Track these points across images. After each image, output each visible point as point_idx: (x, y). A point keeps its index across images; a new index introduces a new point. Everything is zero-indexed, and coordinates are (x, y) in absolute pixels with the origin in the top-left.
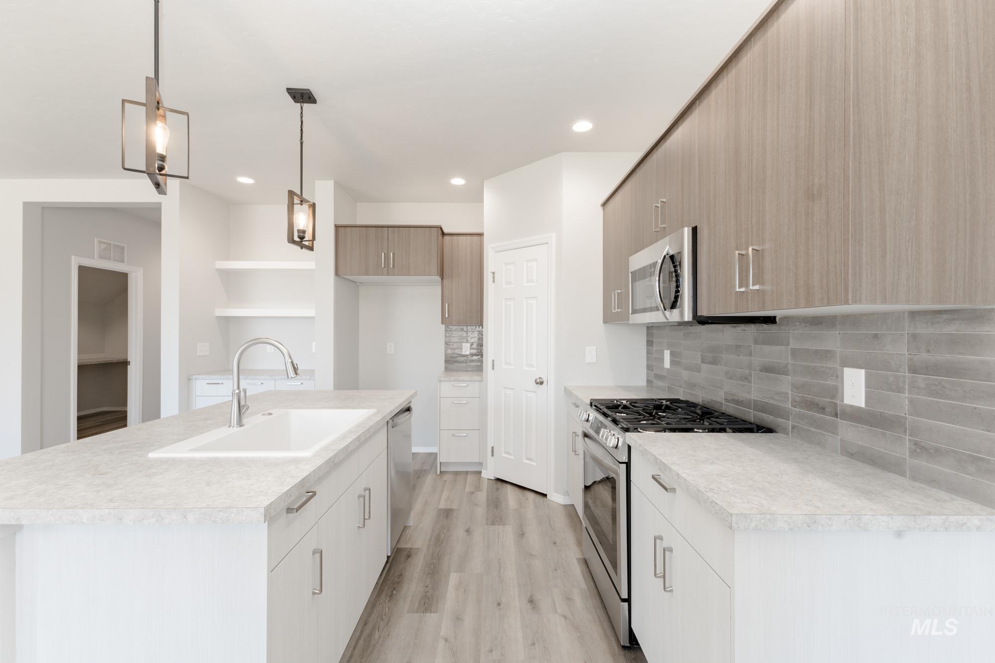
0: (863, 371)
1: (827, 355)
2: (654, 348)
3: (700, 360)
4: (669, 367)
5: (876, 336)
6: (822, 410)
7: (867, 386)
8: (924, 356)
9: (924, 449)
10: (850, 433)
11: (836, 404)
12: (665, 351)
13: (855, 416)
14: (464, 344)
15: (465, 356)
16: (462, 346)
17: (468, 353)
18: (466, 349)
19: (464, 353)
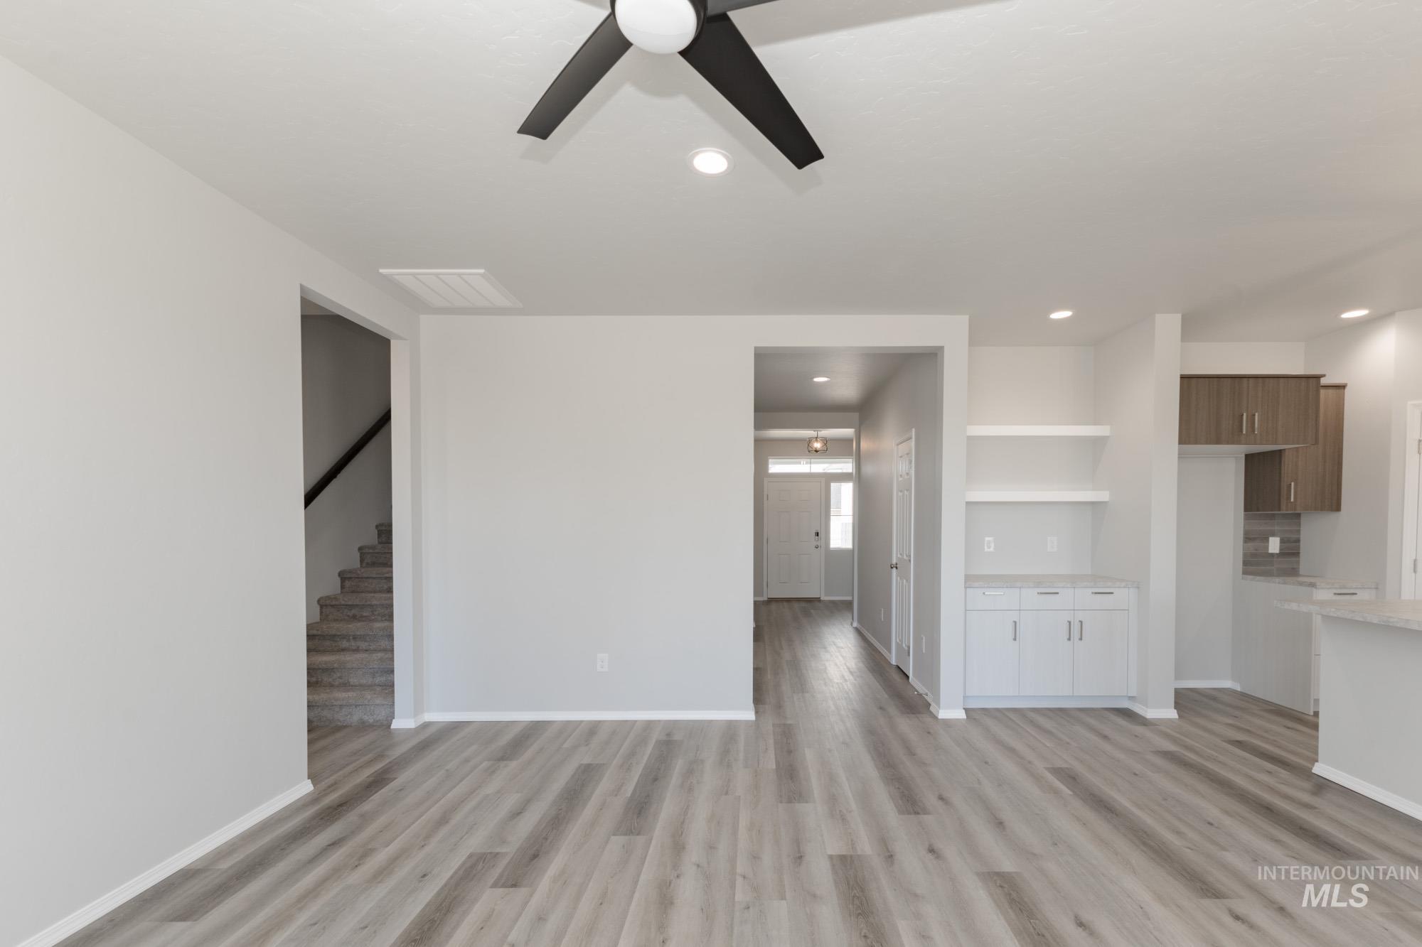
14: (1271, 539)
15: (1272, 555)
16: (1268, 541)
17: (1277, 551)
18: (1274, 545)
19: (1270, 551)
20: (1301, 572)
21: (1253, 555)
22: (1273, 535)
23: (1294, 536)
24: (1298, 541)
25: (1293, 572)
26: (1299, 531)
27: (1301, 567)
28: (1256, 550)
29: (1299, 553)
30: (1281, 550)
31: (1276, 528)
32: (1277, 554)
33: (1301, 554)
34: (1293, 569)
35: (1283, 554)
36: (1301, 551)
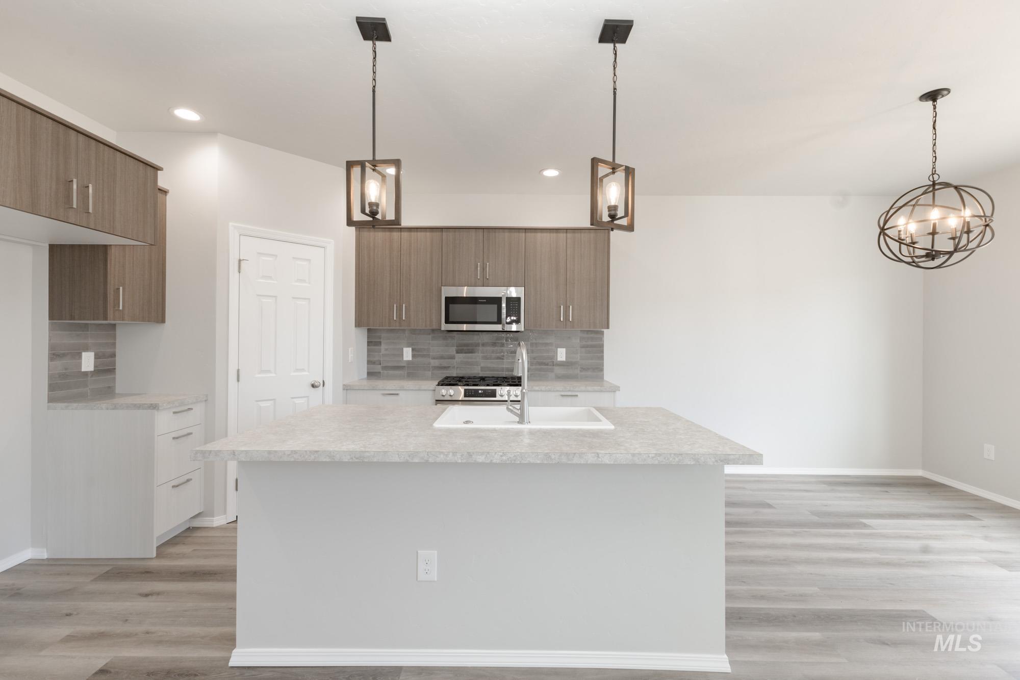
0: (565, 349)
1: (551, 344)
2: (382, 347)
3: (455, 352)
4: (411, 359)
5: (569, 338)
6: (547, 365)
7: (566, 354)
8: (584, 343)
9: (584, 369)
10: (559, 370)
11: (553, 362)
12: (405, 349)
13: (562, 364)
14: (84, 354)
15: (86, 374)
16: (80, 357)
17: (91, 368)
18: (88, 362)
19: (84, 369)
20: (117, 391)
21: (63, 376)
22: (87, 349)
23: (109, 350)
24: (113, 355)
25: (108, 392)
26: (114, 344)
27: (116, 385)
28: (66, 369)
29: (115, 369)
30: (95, 366)
31: (90, 341)
32: (91, 372)
33: (117, 371)
34: (109, 387)
35: (98, 371)
36: (116, 367)
